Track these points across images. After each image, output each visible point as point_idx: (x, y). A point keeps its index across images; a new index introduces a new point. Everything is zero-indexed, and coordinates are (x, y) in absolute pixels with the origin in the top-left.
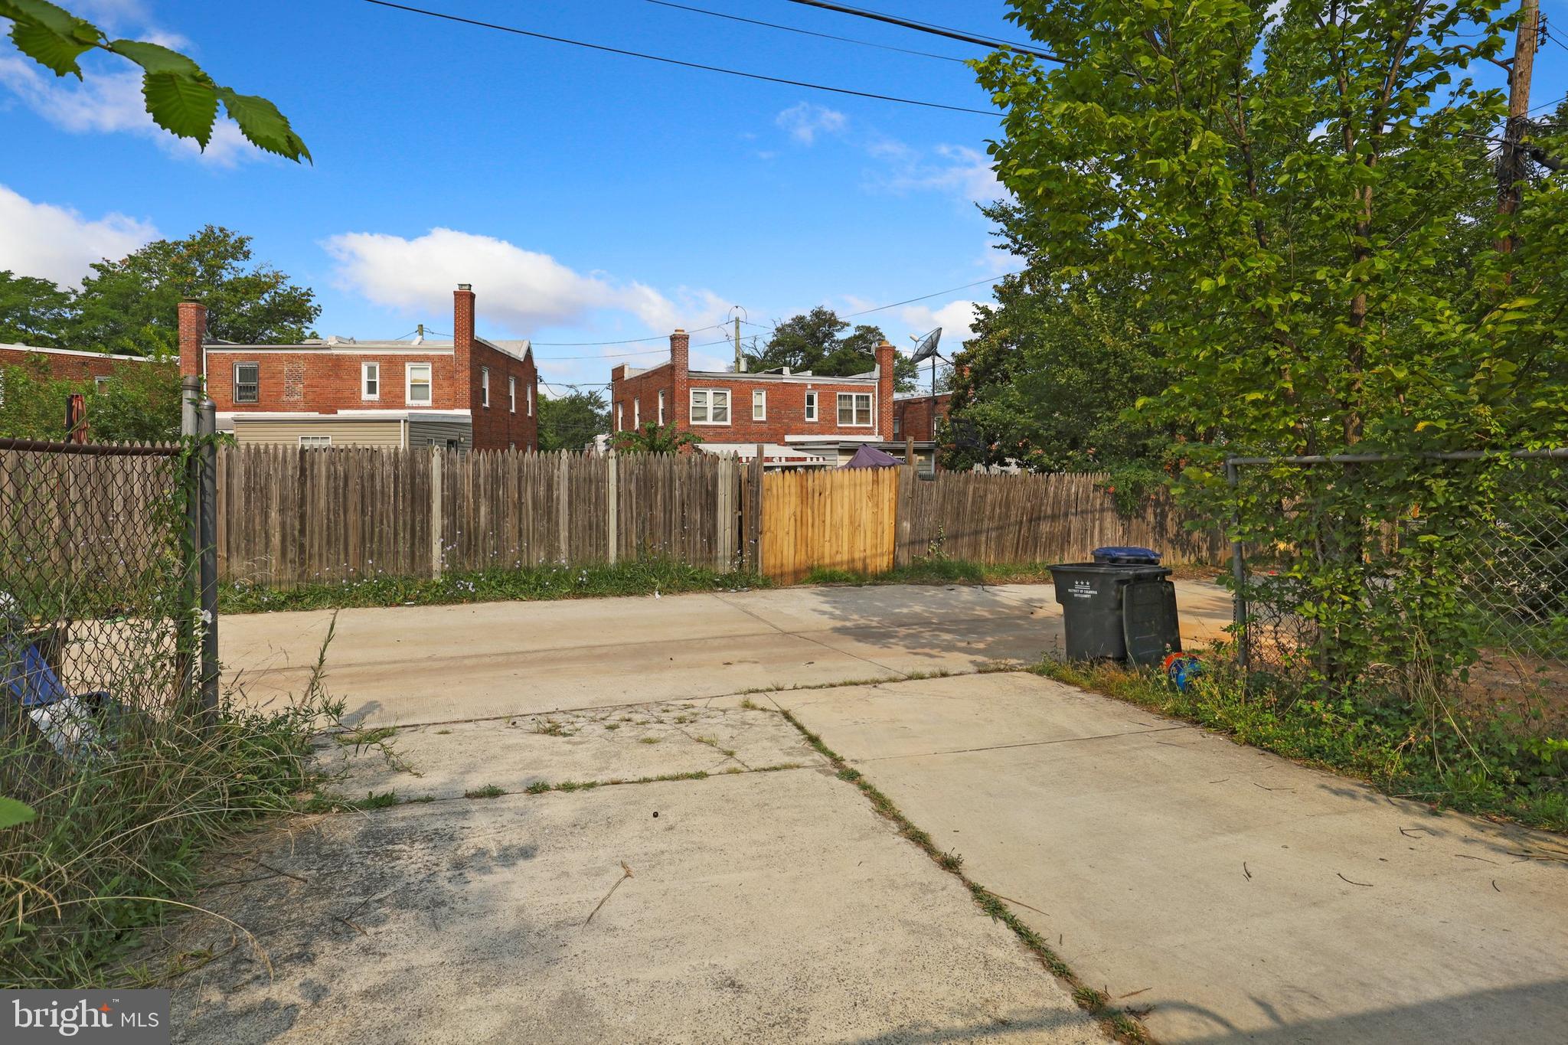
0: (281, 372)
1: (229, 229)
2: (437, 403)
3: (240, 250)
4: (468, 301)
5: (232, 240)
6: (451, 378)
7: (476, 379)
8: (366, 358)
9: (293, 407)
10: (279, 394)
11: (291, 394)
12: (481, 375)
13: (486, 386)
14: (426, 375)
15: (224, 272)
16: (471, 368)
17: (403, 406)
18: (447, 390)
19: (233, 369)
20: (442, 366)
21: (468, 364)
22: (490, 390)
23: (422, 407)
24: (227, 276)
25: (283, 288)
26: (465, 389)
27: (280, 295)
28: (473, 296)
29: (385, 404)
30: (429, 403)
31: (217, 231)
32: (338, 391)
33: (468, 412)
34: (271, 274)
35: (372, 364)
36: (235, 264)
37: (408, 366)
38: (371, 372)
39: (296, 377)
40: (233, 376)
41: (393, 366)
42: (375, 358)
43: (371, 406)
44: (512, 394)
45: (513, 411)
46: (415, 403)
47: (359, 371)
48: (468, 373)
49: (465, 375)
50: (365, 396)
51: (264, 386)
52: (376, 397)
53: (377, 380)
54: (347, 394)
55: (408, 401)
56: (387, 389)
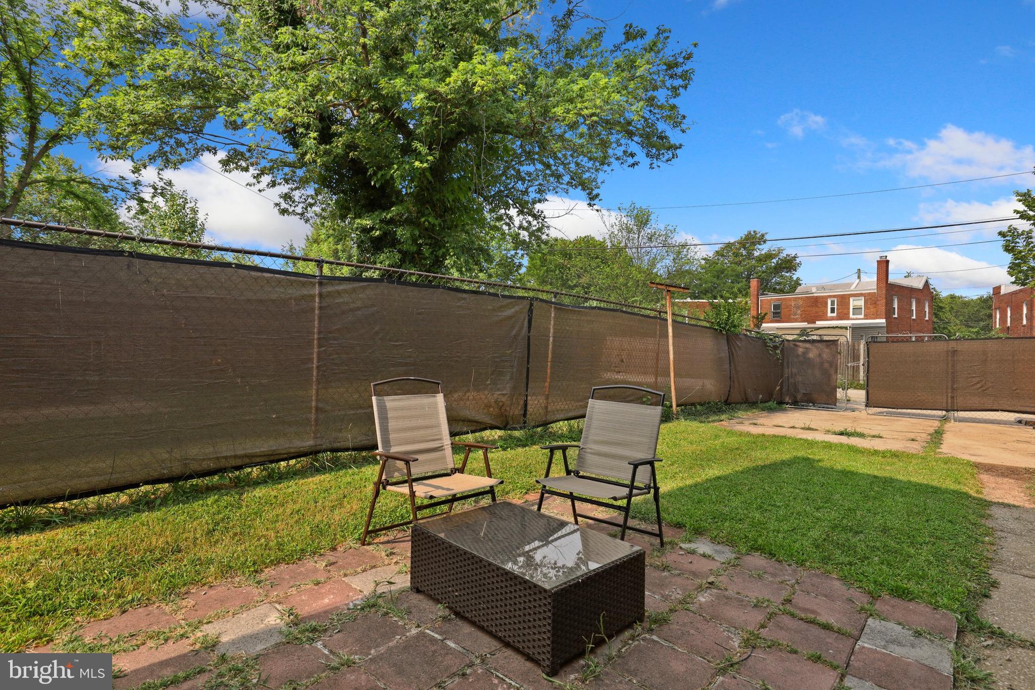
0: (791, 305)
1: (758, 230)
2: (867, 317)
3: (762, 240)
4: (885, 265)
5: (758, 236)
6: (875, 303)
7: (889, 303)
8: (830, 296)
9: (796, 321)
10: (790, 315)
11: (795, 315)
12: (892, 301)
13: (896, 306)
14: (861, 302)
15: (755, 252)
16: (886, 298)
17: (848, 318)
18: (872, 310)
19: (770, 305)
20: (870, 299)
21: (884, 296)
22: (898, 308)
23: (859, 320)
24: (756, 254)
25: (783, 255)
26: (882, 309)
27: (781, 260)
28: (888, 262)
29: (839, 318)
30: (862, 316)
31: (752, 233)
32: (816, 312)
33: (884, 321)
34: (776, 249)
35: (833, 299)
36: (760, 247)
37: (851, 299)
38: (833, 303)
39: (797, 307)
40: (771, 308)
41: (844, 300)
42: (834, 296)
43: (832, 319)
44: (914, 308)
45: (914, 317)
46: (855, 317)
47: (826, 303)
48: (884, 301)
49: (883, 302)
50: (829, 314)
51: (784, 311)
52: (835, 315)
53: (836, 306)
54: (820, 314)
55: (851, 316)
56: (840, 311)
